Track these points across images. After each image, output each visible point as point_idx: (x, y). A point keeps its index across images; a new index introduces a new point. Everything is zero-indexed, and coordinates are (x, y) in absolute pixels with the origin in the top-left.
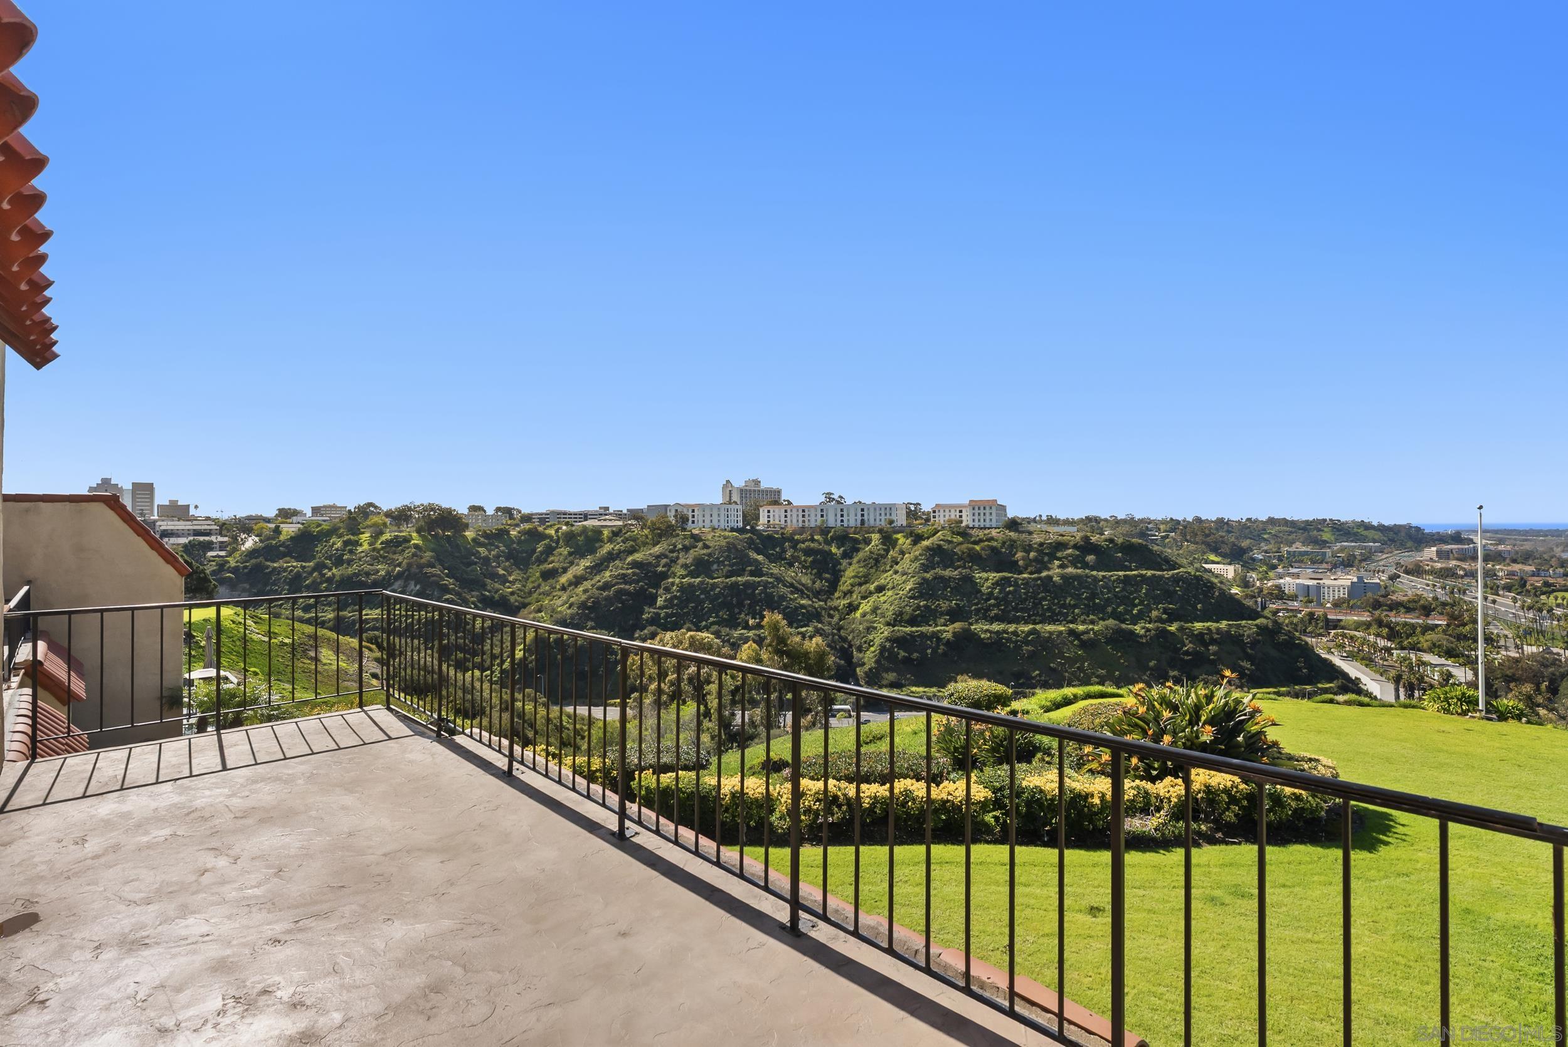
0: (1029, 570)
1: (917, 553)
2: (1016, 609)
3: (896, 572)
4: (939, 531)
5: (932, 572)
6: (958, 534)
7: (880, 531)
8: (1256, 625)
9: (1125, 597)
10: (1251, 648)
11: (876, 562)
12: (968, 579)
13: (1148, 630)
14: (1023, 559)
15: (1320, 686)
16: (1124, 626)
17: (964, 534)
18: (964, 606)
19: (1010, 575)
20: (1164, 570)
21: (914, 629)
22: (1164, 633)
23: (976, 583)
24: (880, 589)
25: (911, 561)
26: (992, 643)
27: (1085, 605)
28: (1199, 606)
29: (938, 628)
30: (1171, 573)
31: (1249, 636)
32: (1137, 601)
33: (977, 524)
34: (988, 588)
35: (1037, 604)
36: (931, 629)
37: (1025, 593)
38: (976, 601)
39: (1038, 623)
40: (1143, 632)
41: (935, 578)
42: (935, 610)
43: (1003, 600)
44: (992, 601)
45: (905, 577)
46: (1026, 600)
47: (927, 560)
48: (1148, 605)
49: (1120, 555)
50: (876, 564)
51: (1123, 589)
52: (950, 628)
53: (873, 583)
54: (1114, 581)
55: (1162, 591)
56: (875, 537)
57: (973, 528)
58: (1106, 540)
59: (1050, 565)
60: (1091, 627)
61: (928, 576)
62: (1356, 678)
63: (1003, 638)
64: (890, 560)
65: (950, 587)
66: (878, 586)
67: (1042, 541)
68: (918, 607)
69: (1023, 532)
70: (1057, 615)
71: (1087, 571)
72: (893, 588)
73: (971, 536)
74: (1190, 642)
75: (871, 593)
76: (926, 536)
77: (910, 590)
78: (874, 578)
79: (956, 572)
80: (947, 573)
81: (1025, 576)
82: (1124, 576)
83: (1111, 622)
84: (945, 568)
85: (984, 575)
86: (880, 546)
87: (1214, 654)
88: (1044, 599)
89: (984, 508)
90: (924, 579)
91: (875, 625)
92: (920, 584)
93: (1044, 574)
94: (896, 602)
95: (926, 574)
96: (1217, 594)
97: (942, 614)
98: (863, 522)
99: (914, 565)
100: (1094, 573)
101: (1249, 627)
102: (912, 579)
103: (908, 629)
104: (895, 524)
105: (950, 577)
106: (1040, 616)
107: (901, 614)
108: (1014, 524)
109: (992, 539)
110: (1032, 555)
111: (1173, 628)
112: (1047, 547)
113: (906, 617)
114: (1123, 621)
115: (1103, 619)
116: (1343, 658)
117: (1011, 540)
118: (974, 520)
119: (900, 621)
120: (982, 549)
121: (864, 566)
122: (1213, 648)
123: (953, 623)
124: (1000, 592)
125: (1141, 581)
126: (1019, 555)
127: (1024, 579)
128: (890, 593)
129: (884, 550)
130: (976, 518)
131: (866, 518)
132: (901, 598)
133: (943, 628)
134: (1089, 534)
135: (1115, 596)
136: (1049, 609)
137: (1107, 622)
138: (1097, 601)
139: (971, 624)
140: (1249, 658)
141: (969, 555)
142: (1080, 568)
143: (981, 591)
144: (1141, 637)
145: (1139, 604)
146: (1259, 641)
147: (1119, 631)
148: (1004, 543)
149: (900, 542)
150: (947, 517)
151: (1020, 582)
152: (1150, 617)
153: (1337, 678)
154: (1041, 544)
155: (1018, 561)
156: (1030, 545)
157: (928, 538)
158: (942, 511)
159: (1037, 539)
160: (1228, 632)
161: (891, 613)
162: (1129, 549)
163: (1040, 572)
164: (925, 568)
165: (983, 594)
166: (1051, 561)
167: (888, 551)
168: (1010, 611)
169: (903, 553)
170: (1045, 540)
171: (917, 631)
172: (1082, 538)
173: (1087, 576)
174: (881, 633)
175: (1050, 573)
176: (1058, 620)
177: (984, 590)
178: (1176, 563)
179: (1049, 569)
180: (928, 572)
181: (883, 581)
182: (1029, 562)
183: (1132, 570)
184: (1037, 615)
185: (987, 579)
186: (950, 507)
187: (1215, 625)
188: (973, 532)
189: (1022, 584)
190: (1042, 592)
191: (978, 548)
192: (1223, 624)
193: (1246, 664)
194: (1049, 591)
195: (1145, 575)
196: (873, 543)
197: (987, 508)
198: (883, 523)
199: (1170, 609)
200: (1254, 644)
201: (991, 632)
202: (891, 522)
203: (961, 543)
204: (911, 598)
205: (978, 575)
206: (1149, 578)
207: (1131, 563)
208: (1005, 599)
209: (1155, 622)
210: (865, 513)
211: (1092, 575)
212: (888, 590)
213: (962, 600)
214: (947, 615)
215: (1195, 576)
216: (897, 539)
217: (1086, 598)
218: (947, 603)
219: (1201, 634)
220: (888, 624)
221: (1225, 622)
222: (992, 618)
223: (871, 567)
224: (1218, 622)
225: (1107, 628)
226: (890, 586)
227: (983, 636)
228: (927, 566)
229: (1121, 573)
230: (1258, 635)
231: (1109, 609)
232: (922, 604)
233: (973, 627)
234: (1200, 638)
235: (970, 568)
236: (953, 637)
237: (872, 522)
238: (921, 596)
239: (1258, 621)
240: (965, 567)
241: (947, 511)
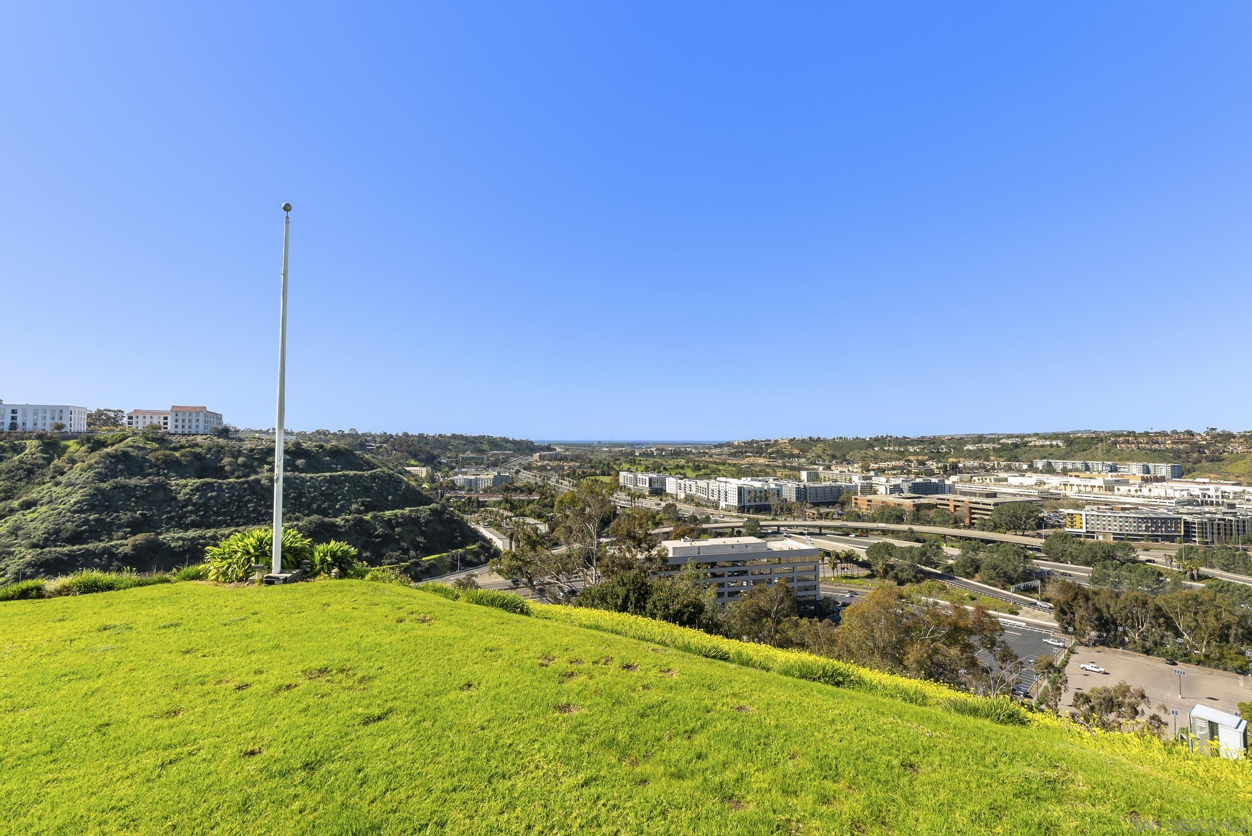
0: (236, 474)
1: (93, 461)
2: (217, 514)
3: (57, 484)
4: (128, 437)
5: (111, 481)
6: (154, 440)
7: (40, 437)
8: (430, 509)
9: (330, 494)
10: (425, 526)
11: (30, 473)
12: (162, 487)
13: (347, 521)
14: (230, 464)
15: (468, 547)
16: (326, 519)
17: (162, 441)
18: (152, 516)
19: (213, 480)
20: (364, 470)
21: (75, 548)
22: (360, 522)
23: (172, 491)
24: (28, 505)
25: (82, 470)
26: (185, 551)
27: (292, 504)
28: (390, 498)
29: (112, 543)
30: (369, 472)
31: (424, 518)
32: (340, 497)
33: (180, 431)
34: (185, 494)
35: (242, 505)
36: (102, 545)
37: (229, 497)
38: (169, 509)
39: (241, 525)
40: (342, 523)
41: (115, 488)
42: (111, 523)
43: (205, 505)
44: (190, 508)
45: (69, 489)
46: (229, 503)
47: (106, 468)
48: (350, 499)
49: (328, 458)
50: (28, 476)
51: (328, 488)
52: (131, 541)
53: (19, 498)
54: (321, 481)
55: (360, 487)
56: (32, 445)
57: (175, 434)
58: (316, 446)
59: (259, 470)
60: (295, 523)
61: (104, 485)
62: (490, 539)
63: (199, 544)
64: (51, 470)
65: (135, 496)
66: (24, 502)
67: (253, 446)
68: (86, 522)
69: (233, 439)
70: (262, 515)
71: (296, 473)
72: (50, 502)
73: (171, 442)
74: (381, 527)
75: (12, 511)
76: (109, 442)
77: (76, 503)
78: (21, 492)
79: (145, 480)
80: (133, 481)
81: (231, 480)
82: (330, 476)
83: (315, 517)
84: (131, 475)
85: (184, 481)
86: (39, 455)
87: (398, 534)
88: (250, 501)
89: (190, 415)
90: (97, 489)
91: (12, 549)
92: (93, 496)
93: (252, 478)
94: (51, 519)
95: (102, 484)
96: (404, 487)
97: (120, 527)
98: (13, 426)
99: (85, 475)
100: (303, 475)
101: (424, 511)
102: (81, 491)
103: (66, 549)
104: (67, 429)
105: (136, 486)
106: (245, 517)
107: (57, 532)
108: (225, 432)
109: (197, 445)
110: (241, 460)
111: (368, 517)
112: (258, 453)
113: (64, 535)
114: (326, 515)
115: (308, 515)
116: (485, 527)
117: (218, 446)
118: (176, 427)
119: (55, 541)
120: (183, 455)
121: (8, 479)
122: (398, 530)
123: (134, 534)
124: (200, 498)
125: (345, 480)
126: (226, 460)
127: (230, 483)
128: (44, 509)
129: (44, 459)
130: (180, 424)
131: (19, 421)
132: (60, 513)
133: (119, 542)
134: (301, 441)
135: (320, 494)
136: (255, 511)
137: (311, 518)
138: (304, 500)
139: (160, 534)
140: (423, 534)
141: (165, 462)
142: (289, 471)
143: (175, 498)
144: (341, 527)
145: (342, 500)
146: (430, 521)
147: (322, 525)
148: (210, 449)
149: (71, 449)
150: (148, 423)
151: (224, 487)
152: (350, 510)
153: (478, 541)
154: (252, 450)
155: (224, 466)
156: (239, 452)
157: (113, 445)
158: (141, 417)
159: (248, 445)
160: (410, 516)
161: (40, 533)
162: (336, 453)
163: (249, 476)
164: (102, 477)
165: (179, 501)
166: (260, 466)
167: (49, 460)
168: (210, 517)
169: (73, 461)
170: (257, 446)
171: (80, 550)
172: (293, 445)
173: (296, 478)
174: (20, 558)
175: (258, 477)
176: (263, 520)
177: (180, 497)
178: (375, 465)
179: (257, 473)
180: (105, 482)
181: (34, 495)
182: (236, 467)
183: (337, 471)
184: (242, 516)
185: (186, 486)
186: (152, 413)
187: (401, 511)
188: (173, 438)
189: (227, 488)
190: (248, 495)
191: (177, 454)
192: (407, 510)
193: (421, 539)
194: (256, 494)
195: (348, 475)
196: (27, 451)
197: (194, 414)
198: (48, 429)
199: (367, 502)
200: (428, 522)
201: (183, 539)
202: (60, 427)
203: (157, 450)
204: (76, 512)
205: (175, 482)
206: (352, 477)
207: (337, 465)
208: (204, 504)
209: (354, 513)
210: (19, 416)
211: (301, 477)
212: (42, 505)
213: (151, 509)
214: (127, 527)
215: (388, 474)
216: (68, 446)
217: (293, 498)
218: (129, 514)
219: (390, 520)
220: (34, 546)
221: (408, 509)
222: (189, 524)
223: (20, 480)
224: (403, 509)
225: (310, 523)
226: (45, 500)
227: (173, 545)
228: (106, 475)
229: (327, 474)
230: (430, 515)
231: (315, 506)
232: (92, 517)
233: (161, 537)
234: (389, 523)
235: (166, 475)
236: (132, 550)
237: (29, 426)
238: (92, 508)
239: (431, 506)
240: (158, 475)
241: (148, 417)
